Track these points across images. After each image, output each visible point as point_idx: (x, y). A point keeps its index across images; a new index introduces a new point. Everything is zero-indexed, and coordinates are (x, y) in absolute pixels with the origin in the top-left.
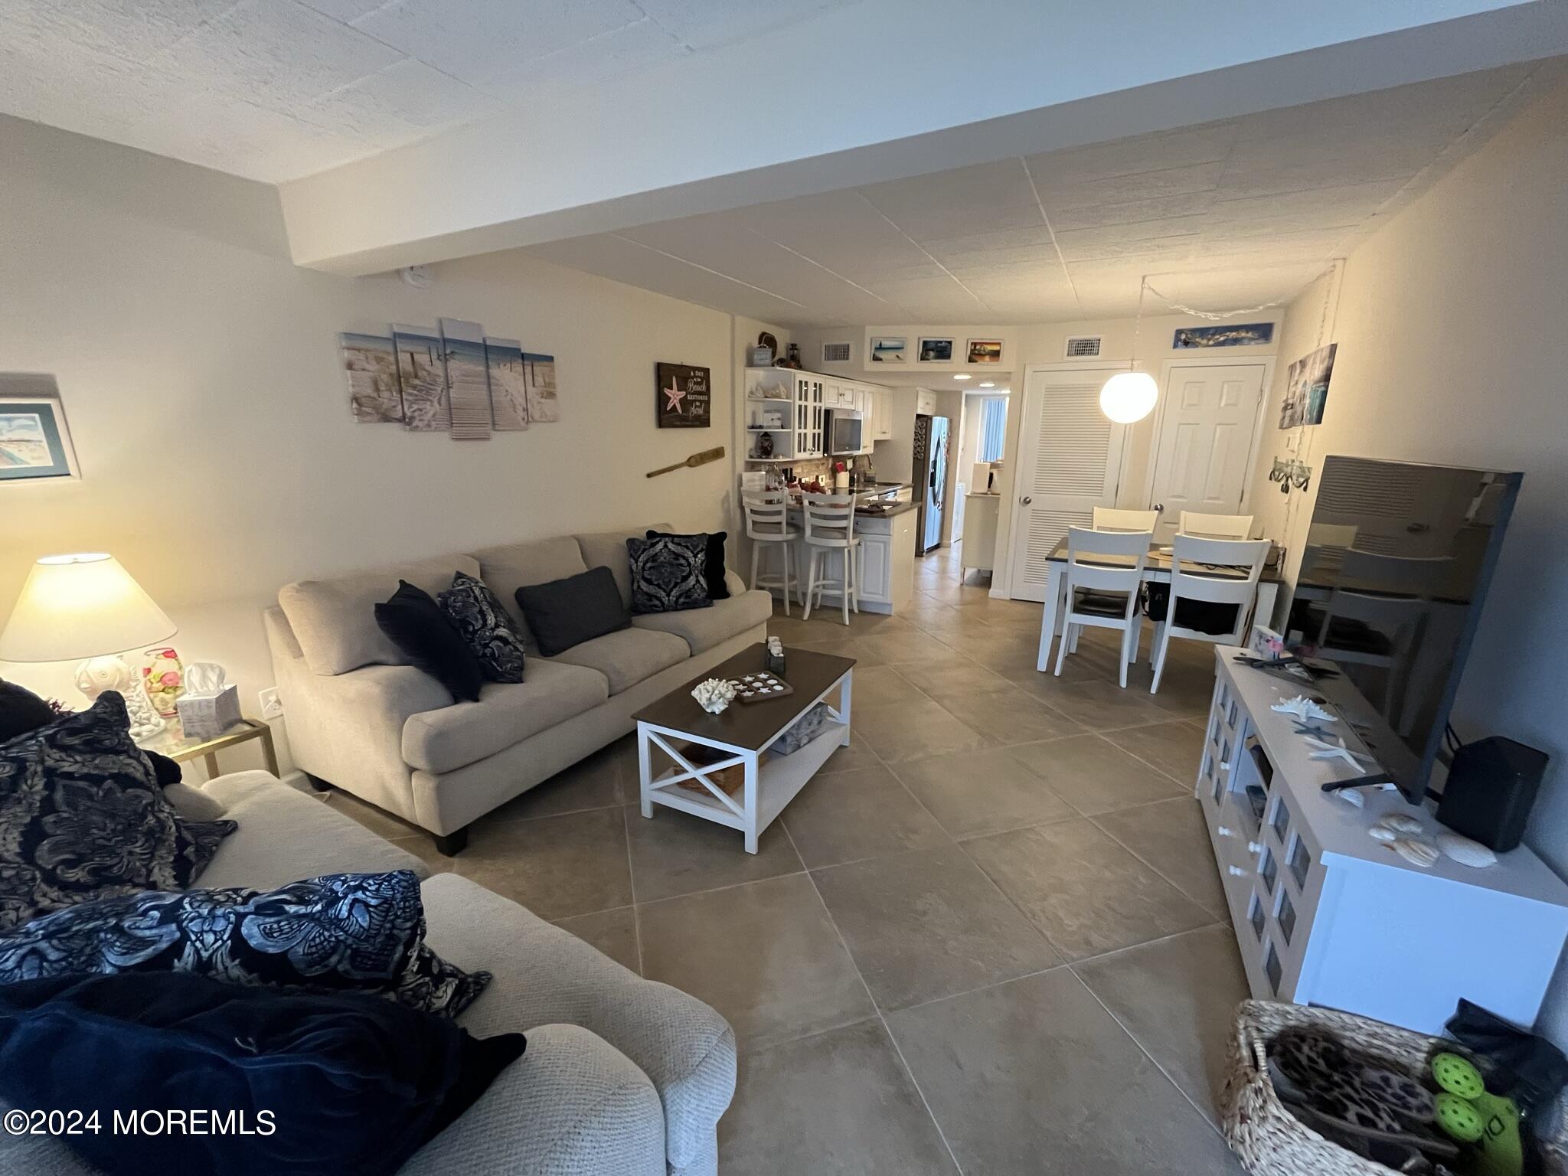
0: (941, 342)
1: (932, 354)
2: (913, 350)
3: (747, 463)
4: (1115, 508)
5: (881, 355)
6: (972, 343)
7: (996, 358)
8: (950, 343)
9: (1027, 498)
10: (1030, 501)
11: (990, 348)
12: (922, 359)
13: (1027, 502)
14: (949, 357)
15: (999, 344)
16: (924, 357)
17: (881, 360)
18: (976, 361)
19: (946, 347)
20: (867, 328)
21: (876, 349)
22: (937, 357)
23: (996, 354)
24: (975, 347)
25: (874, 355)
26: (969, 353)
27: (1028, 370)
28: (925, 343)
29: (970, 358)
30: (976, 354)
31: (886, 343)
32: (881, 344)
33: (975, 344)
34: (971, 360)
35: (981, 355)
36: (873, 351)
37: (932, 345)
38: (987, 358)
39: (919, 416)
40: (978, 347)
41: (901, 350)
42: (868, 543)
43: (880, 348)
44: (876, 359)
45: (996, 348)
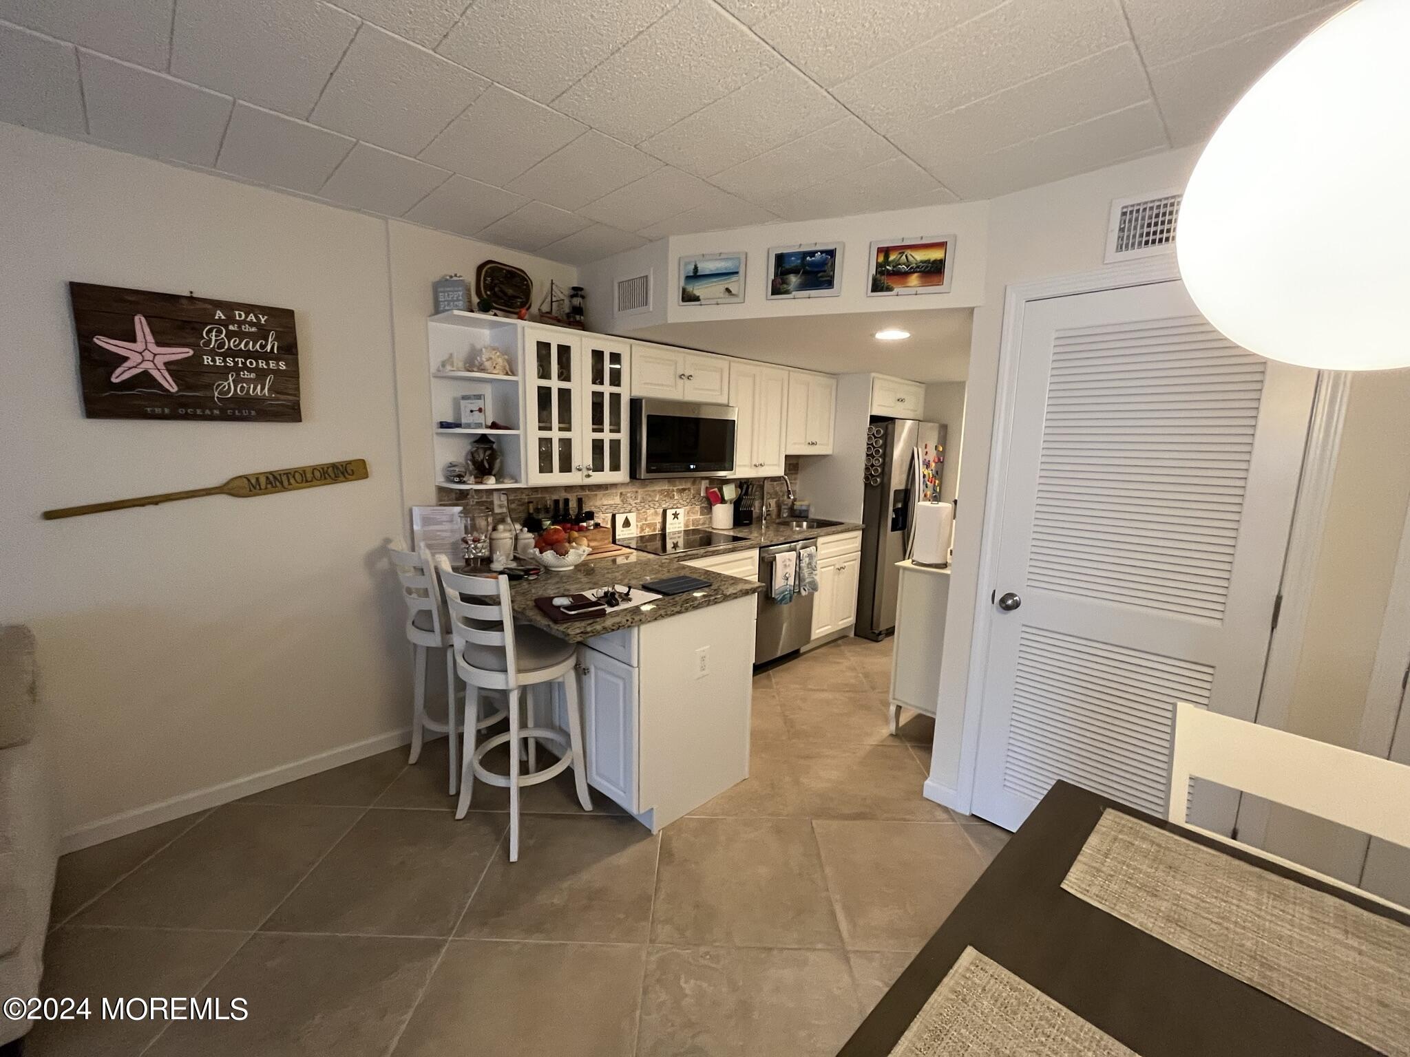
0: (812, 254)
1: (794, 279)
2: (760, 273)
3: (441, 490)
4: (1255, 722)
5: (698, 289)
6: (880, 250)
7: (936, 279)
8: (831, 253)
9: (1011, 595)
10: (1017, 605)
11: (919, 256)
12: (773, 293)
13: (1008, 604)
14: (829, 283)
15: (942, 245)
16: (778, 289)
17: (697, 299)
18: (889, 289)
19: (823, 264)
20: (673, 240)
21: (688, 278)
22: (804, 286)
23: (933, 271)
24: (887, 257)
25: (684, 290)
26: (873, 271)
27: (1012, 298)
28: (780, 258)
29: (875, 281)
30: (889, 274)
31: (707, 267)
32: (696, 268)
33: (885, 251)
34: (877, 287)
35: (900, 275)
36: (682, 283)
37: (795, 262)
38: (914, 279)
39: (875, 419)
40: (892, 258)
41: (734, 278)
42: (601, 674)
43: (696, 276)
44: (688, 297)
45: (935, 255)
